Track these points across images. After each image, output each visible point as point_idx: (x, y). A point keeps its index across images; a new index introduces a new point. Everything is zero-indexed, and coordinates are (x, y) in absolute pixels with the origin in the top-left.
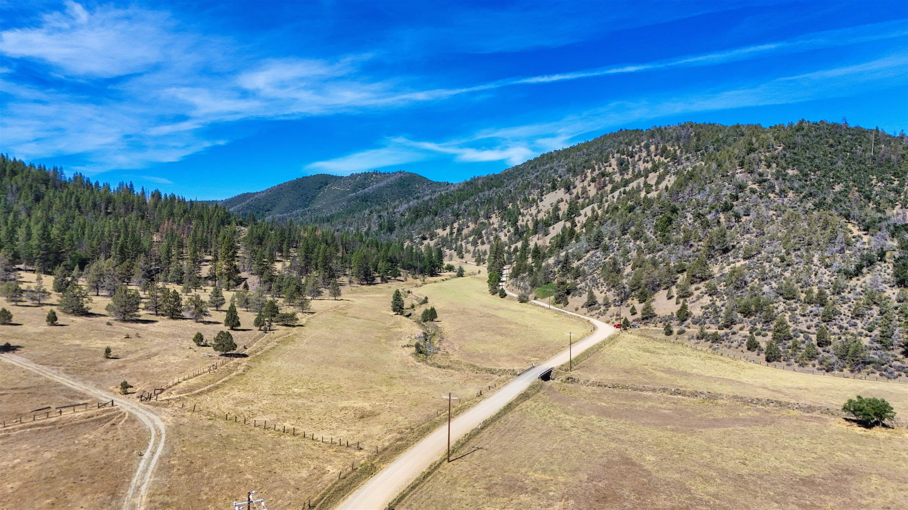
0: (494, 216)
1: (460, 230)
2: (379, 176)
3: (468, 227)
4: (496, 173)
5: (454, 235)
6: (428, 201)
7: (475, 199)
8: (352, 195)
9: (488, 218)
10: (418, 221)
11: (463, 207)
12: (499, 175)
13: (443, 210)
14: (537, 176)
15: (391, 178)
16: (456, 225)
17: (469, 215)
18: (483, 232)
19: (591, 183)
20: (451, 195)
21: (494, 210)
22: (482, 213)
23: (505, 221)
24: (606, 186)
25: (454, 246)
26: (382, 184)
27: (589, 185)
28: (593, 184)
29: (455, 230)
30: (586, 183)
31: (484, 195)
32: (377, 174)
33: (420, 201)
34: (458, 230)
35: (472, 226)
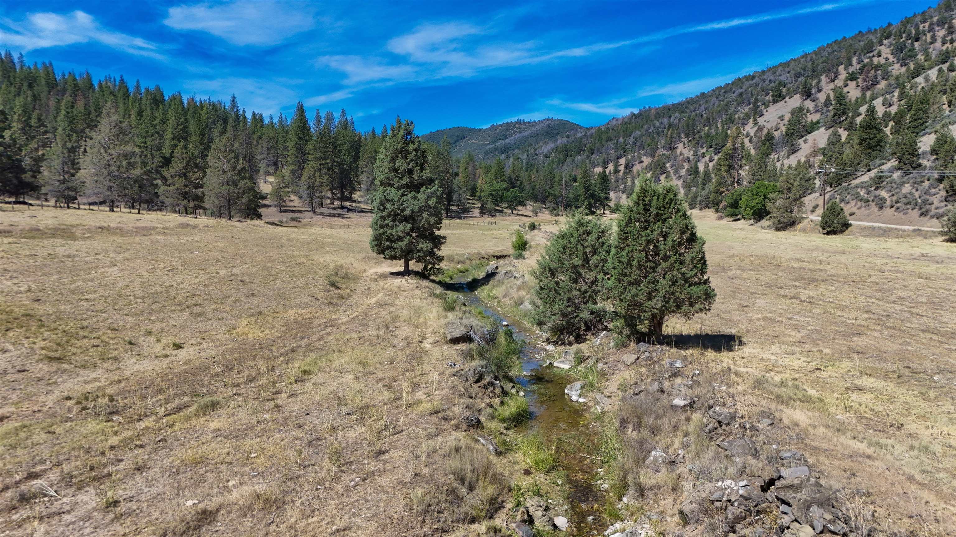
0: (681, 146)
1: (628, 167)
2: (523, 126)
3: (641, 162)
4: (675, 103)
5: (621, 174)
6: (581, 138)
7: (649, 129)
8: (491, 146)
9: (672, 148)
10: (569, 160)
11: (631, 140)
12: (678, 104)
13: (603, 146)
14: (741, 94)
15: (537, 127)
16: (622, 161)
17: (641, 147)
18: (668, 165)
19: (849, 82)
20: (613, 129)
21: (680, 138)
22: (663, 142)
23: (702, 147)
24: (878, 83)
25: (622, 187)
26: (526, 134)
27: (846, 86)
28: (852, 84)
29: (622, 168)
30: (839, 82)
31: (661, 123)
32: (520, 124)
33: (572, 139)
34: (626, 167)
35: (647, 161)
